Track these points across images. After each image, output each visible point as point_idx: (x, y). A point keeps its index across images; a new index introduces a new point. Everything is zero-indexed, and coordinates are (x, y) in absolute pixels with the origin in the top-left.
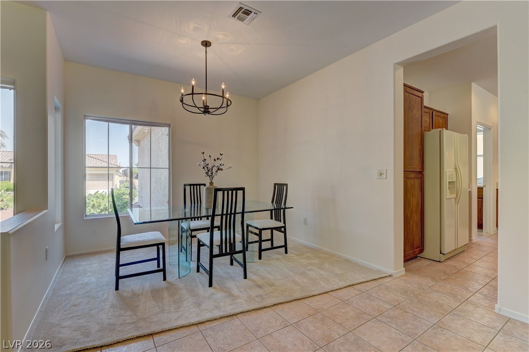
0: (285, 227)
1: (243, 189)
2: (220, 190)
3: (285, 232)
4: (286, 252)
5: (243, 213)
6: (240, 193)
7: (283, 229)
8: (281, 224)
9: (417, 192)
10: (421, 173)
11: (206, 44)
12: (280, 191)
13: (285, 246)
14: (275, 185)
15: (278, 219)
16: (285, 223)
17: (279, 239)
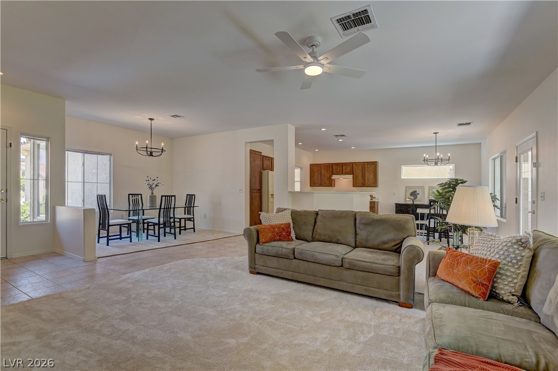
0: (193, 218)
1: (175, 196)
2: (164, 196)
3: (194, 221)
4: (194, 232)
5: (174, 208)
6: (173, 198)
7: (192, 219)
8: (192, 216)
9: (258, 199)
10: (260, 190)
11: (151, 119)
12: (191, 198)
13: (194, 228)
14: (187, 195)
15: (189, 213)
16: (193, 215)
17: (189, 224)
